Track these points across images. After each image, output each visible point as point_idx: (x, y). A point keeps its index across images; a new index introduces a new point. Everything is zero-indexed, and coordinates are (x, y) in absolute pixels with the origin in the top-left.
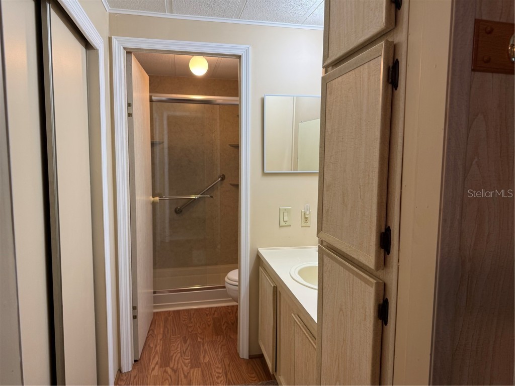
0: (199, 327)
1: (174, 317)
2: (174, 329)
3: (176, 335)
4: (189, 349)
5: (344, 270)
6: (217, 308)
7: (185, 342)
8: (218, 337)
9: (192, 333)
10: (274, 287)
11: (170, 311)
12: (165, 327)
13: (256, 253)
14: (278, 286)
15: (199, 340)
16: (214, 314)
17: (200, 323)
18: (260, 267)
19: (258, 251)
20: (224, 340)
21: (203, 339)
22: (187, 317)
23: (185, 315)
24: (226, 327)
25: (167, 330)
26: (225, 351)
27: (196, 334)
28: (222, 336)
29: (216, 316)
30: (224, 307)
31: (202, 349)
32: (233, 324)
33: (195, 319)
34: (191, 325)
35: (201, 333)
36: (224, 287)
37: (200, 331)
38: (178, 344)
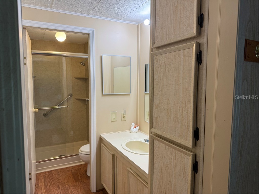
0: (65, 178)
1: (49, 175)
2: (50, 182)
3: (52, 185)
4: (62, 192)
5: (169, 147)
6: (73, 166)
7: (59, 189)
8: (77, 183)
9: (62, 182)
10: (113, 154)
11: (46, 172)
12: (45, 181)
13: (99, 137)
14: (115, 153)
15: (67, 186)
16: (72, 170)
17: (65, 176)
18: (102, 144)
19: (100, 135)
20: (81, 184)
21: (69, 185)
22: (57, 174)
23: (55, 173)
24: (80, 176)
25: (46, 183)
26: (82, 190)
27: (64, 183)
28: (79, 182)
29: (73, 171)
30: (77, 166)
31: (70, 191)
32: (84, 174)
33: (62, 174)
34: (60, 178)
35: (67, 182)
36: (78, 155)
37: (66, 181)
38: (55, 190)
